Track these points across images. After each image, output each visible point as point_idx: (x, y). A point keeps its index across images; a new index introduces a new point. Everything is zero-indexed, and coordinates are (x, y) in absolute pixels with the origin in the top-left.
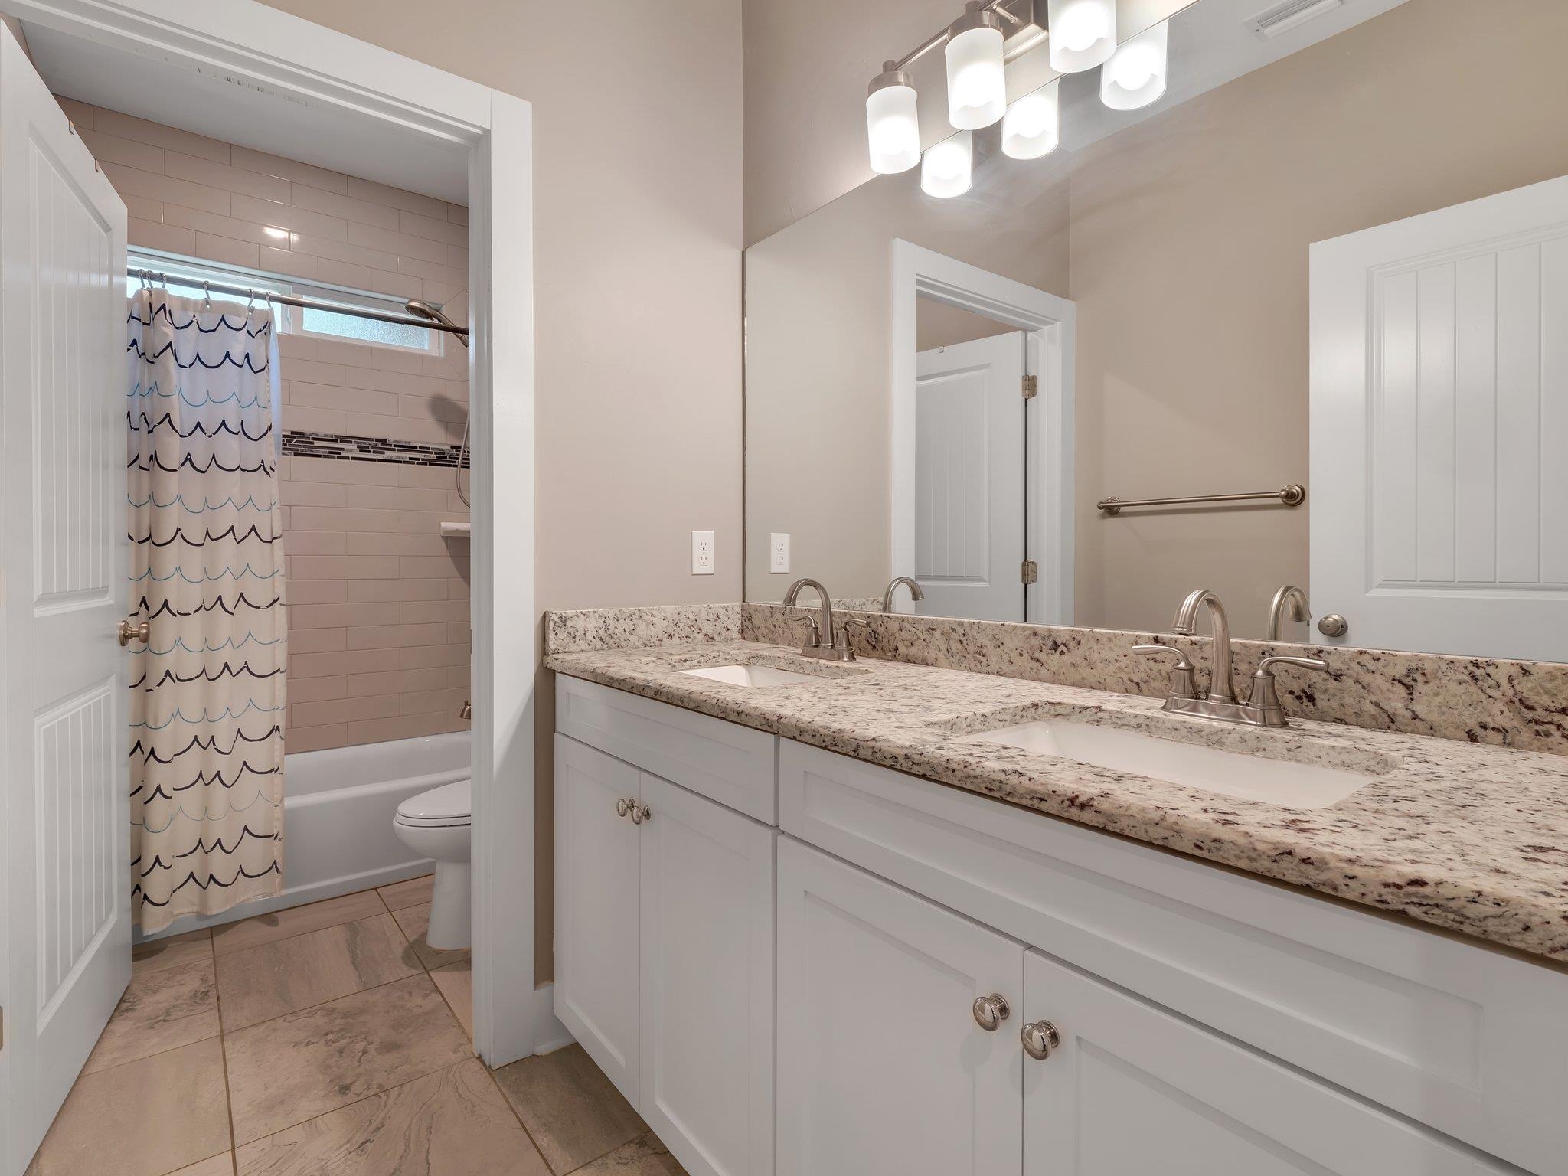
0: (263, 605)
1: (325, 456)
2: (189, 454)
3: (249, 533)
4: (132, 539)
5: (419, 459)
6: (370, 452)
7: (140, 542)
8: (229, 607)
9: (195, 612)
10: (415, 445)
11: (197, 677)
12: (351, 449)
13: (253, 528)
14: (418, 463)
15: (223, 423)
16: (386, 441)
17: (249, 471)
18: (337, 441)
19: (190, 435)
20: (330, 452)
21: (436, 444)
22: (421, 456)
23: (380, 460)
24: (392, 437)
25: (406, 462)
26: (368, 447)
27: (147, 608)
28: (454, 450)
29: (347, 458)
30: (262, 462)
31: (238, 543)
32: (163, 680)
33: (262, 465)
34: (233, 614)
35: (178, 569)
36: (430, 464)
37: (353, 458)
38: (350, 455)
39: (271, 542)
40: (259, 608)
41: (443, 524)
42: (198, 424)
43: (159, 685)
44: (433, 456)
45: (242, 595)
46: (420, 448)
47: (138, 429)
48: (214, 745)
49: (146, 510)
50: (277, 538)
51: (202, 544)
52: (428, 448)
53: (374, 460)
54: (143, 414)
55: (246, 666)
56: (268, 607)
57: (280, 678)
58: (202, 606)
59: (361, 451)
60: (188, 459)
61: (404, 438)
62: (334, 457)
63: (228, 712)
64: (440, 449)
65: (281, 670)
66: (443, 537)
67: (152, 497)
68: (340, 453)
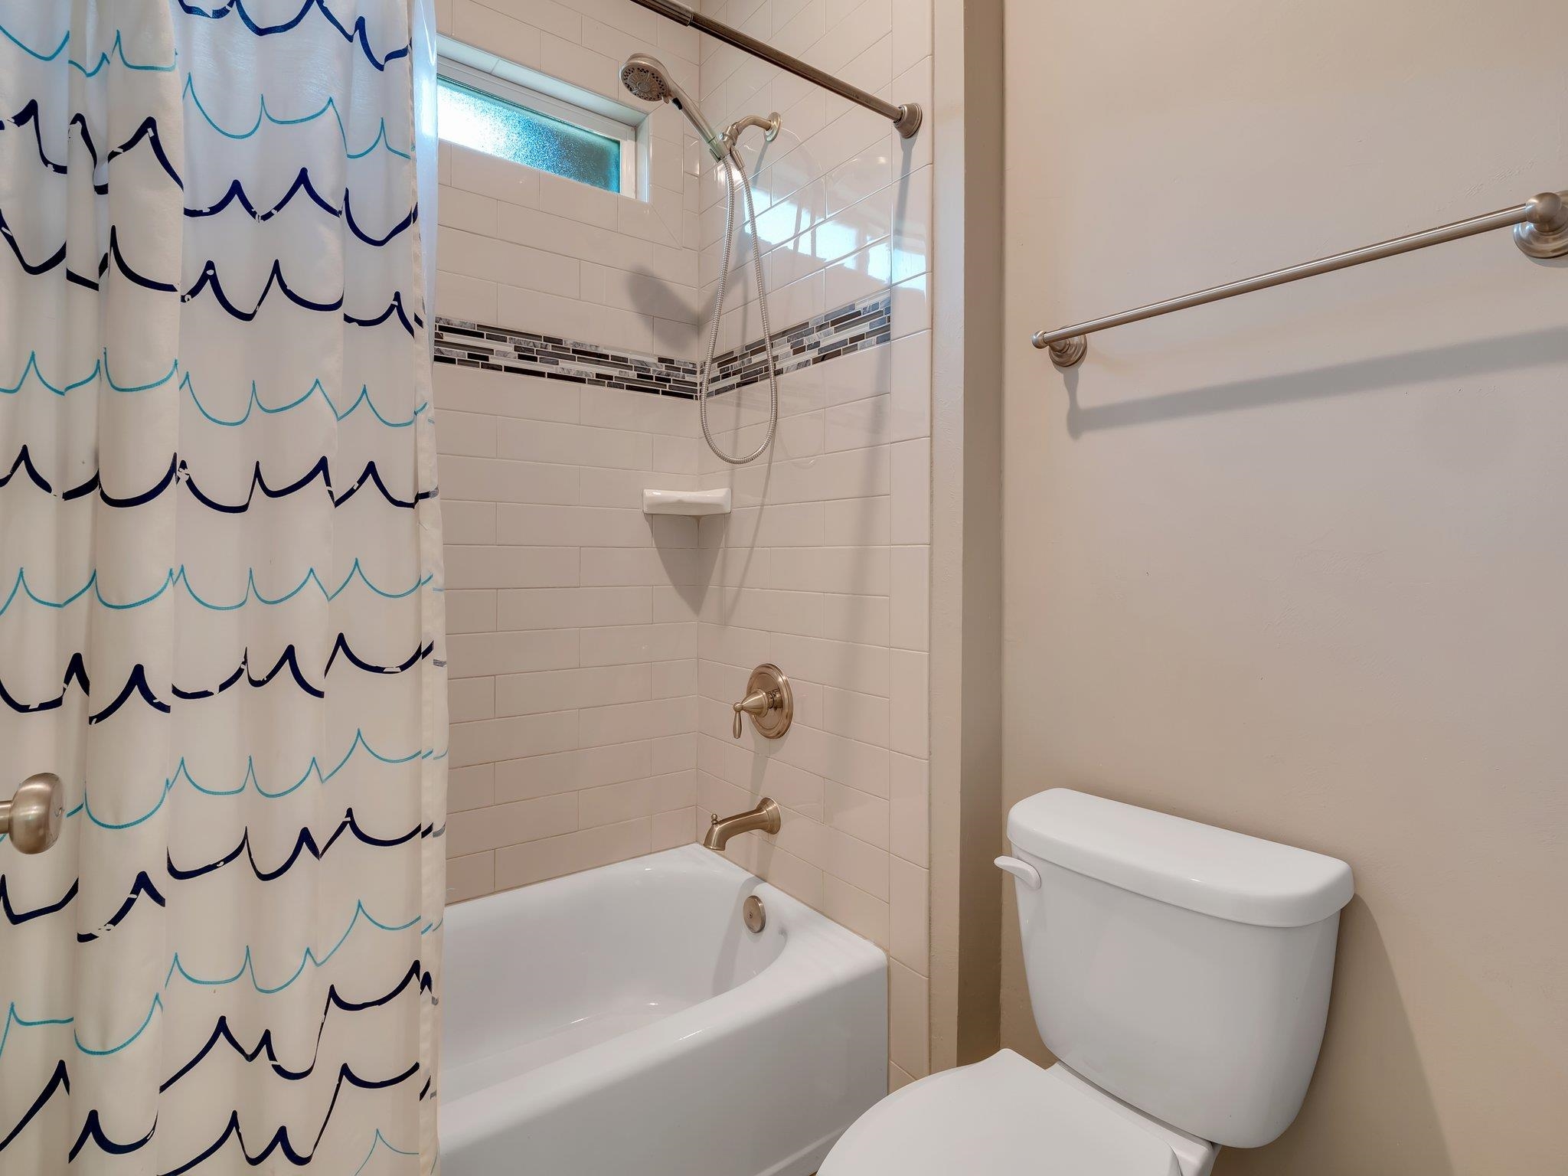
0: (391, 663)
1: (462, 362)
2: (210, 265)
3: (361, 481)
4: (46, 487)
5: (610, 378)
6: (534, 359)
7: (69, 495)
8: (312, 673)
9: (223, 687)
10: (605, 352)
11: (227, 860)
12: (504, 352)
13: (371, 469)
14: (610, 386)
15: (303, 179)
16: (559, 341)
17: (362, 323)
18: (481, 336)
19: (215, 210)
20: (470, 356)
21: (638, 353)
22: (614, 372)
23: (551, 376)
24: (572, 335)
25: (591, 382)
26: (531, 351)
27: (85, 684)
28: (664, 365)
29: (497, 368)
30: (397, 296)
31: (337, 503)
32: (130, 903)
33: (397, 306)
34: (319, 694)
35: (178, 575)
36: (629, 388)
37: (508, 369)
38: (503, 363)
39: (411, 506)
40: (379, 670)
41: (648, 493)
42: (236, 189)
43: (115, 921)
44: (632, 374)
45: (341, 641)
46: (614, 358)
47: (61, 169)
48: (272, 1057)
49: (86, 398)
50: (426, 495)
51: (242, 509)
52: (625, 360)
53: (541, 374)
54: (79, 118)
55: (350, 822)
56: (404, 667)
57: (431, 849)
58: (240, 672)
59: (521, 357)
60: (209, 277)
61: (589, 339)
62: (476, 365)
63: (309, 959)
64: (642, 362)
65: (435, 829)
66: (646, 515)
67: (101, 368)
68: (486, 358)
